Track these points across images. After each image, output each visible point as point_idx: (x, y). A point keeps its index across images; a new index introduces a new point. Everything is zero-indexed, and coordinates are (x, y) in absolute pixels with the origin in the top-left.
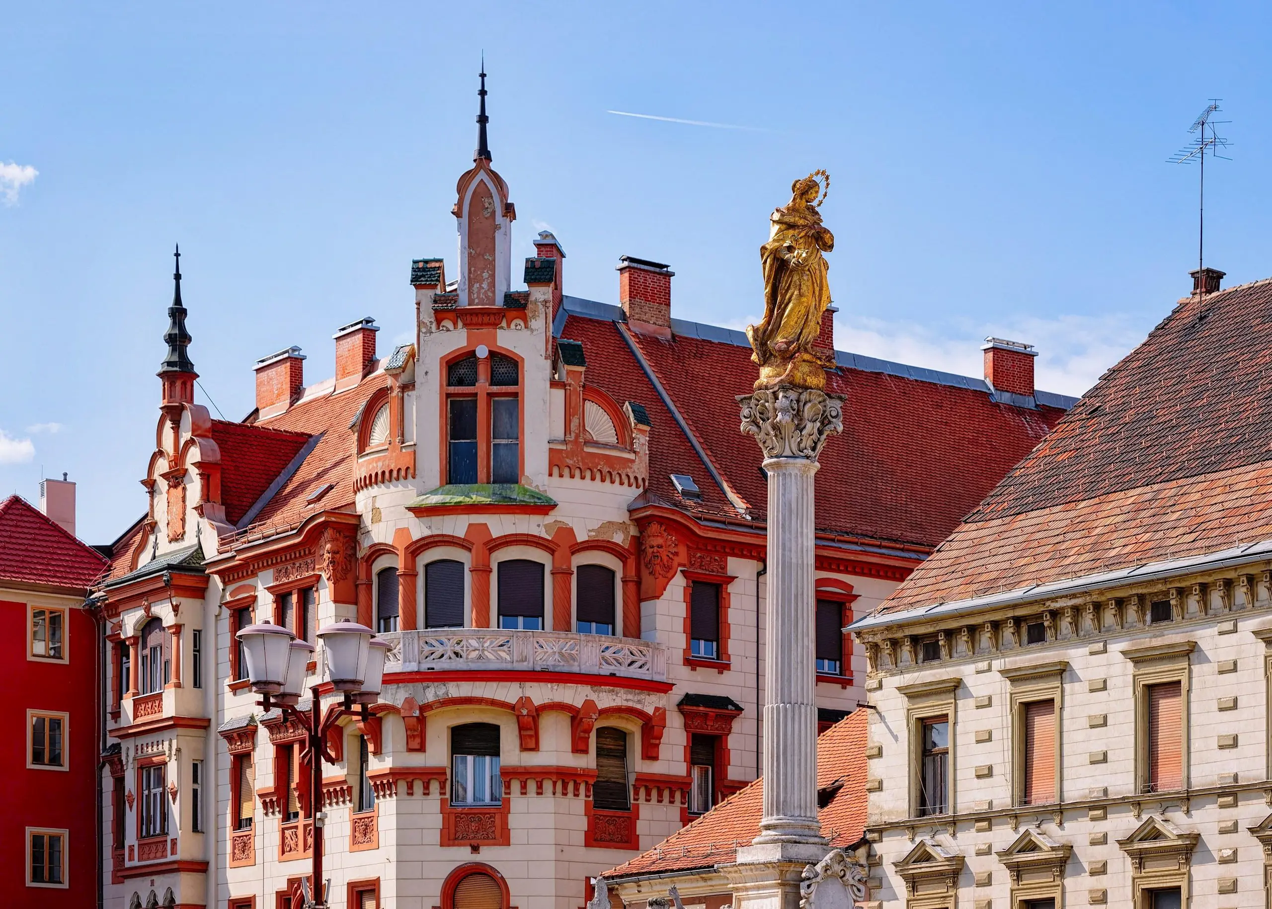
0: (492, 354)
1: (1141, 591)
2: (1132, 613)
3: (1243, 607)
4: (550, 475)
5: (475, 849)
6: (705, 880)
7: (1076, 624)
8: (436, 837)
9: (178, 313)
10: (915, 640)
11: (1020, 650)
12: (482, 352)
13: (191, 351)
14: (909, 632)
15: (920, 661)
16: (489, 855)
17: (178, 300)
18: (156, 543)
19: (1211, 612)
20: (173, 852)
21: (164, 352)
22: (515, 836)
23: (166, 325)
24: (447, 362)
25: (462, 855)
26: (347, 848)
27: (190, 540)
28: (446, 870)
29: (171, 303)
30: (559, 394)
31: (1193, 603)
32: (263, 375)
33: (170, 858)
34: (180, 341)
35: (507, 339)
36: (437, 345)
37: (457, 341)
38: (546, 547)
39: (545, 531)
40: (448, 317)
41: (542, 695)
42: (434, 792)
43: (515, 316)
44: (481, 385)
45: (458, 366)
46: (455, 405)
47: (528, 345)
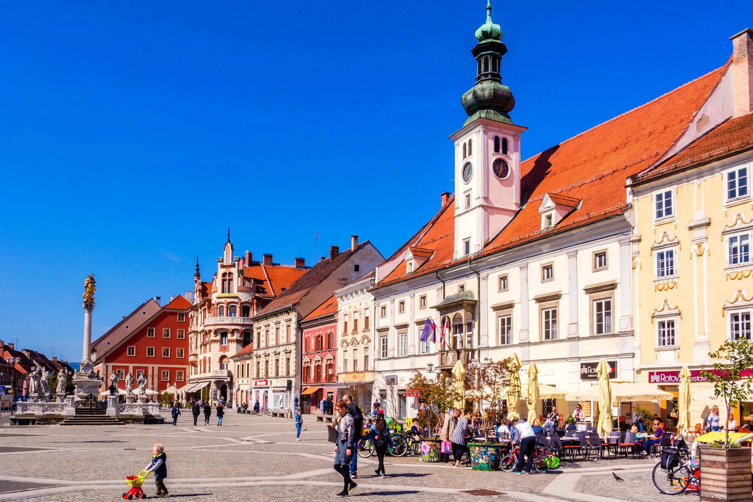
4: (238, 292)
5: (224, 352)
8: (218, 350)
9: (198, 266)
12: (228, 272)
13: (200, 271)
16: (226, 354)
17: (198, 263)
21: (195, 272)
22: (230, 350)
23: (196, 267)
24: (222, 274)
25: (222, 353)
26: (209, 352)
28: (220, 356)
29: (196, 264)
30: (239, 279)
34: (198, 270)
35: (232, 270)
36: (221, 271)
37: (224, 270)
38: (237, 303)
39: (237, 300)
40: (223, 266)
41: (233, 327)
42: (218, 343)
43: (233, 266)
44: (227, 277)
45: (224, 275)
46: (224, 281)
47: (234, 270)
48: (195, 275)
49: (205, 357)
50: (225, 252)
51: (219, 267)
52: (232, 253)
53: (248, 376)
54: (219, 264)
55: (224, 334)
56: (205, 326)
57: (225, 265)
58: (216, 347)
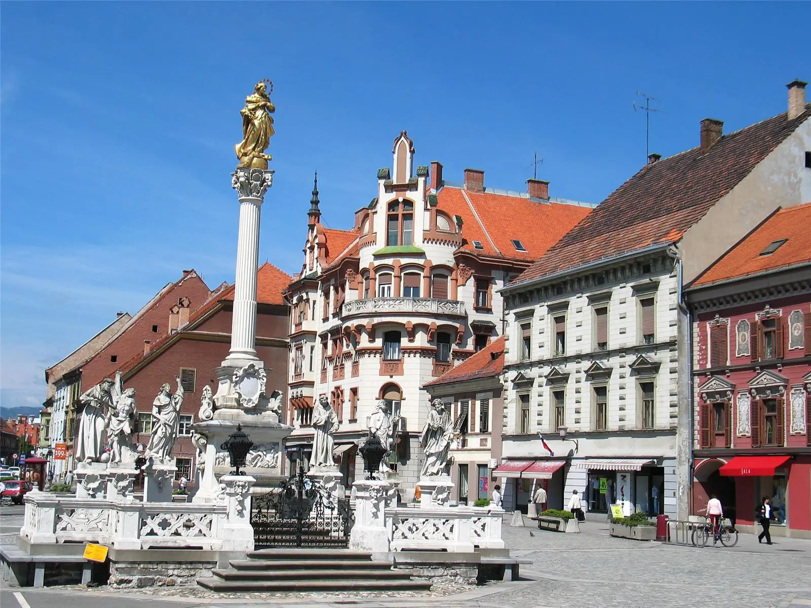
0: (404, 200)
1: (594, 272)
2: (591, 282)
3: (628, 277)
4: (424, 242)
5: (391, 377)
6: (453, 387)
7: (572, 287)
8: (378, 372)
9: (315, 193)
10: (520, 294)
11: (553, 297)
12: (401, 200)
13: (321, 206)
14: (518, 292)
15: (522, 302)
16: (396, 379)
17: (316, 189)
18: (306, 272)
19: (618, 280)
20: (303, 378)
22: (405, 372)
23: (311, 197)
24: (389, 204)
25: (386, 379)
26: (351, 376)
27: (314, 270)
28: (381, 385)
29: (313, 191)
30: (428, 214)
31: (611, 277)
32: (357, 214)
33: (302, 380)
34: (315, 202)
35: (409, 195)
36: (385, 198)
37: (392, 196)
38: (421, 268)
39: (421, 261)
40: (389, 188)
41: (415, 320)
42: (378, 355)
43: (413, 186)
44: (400, 211)
45: (393, 205)
46: (392, 218)
47: (417, 197)
48: (309, 214)
49: (337, 388)
50: (395, 156)
51: (382, 189)
52: (412, 158)
53: (484, 430)
54: (382, 182)
55: (392, 335)
56: (345, 319)
57: (395, 183)
58: (371, 365)
